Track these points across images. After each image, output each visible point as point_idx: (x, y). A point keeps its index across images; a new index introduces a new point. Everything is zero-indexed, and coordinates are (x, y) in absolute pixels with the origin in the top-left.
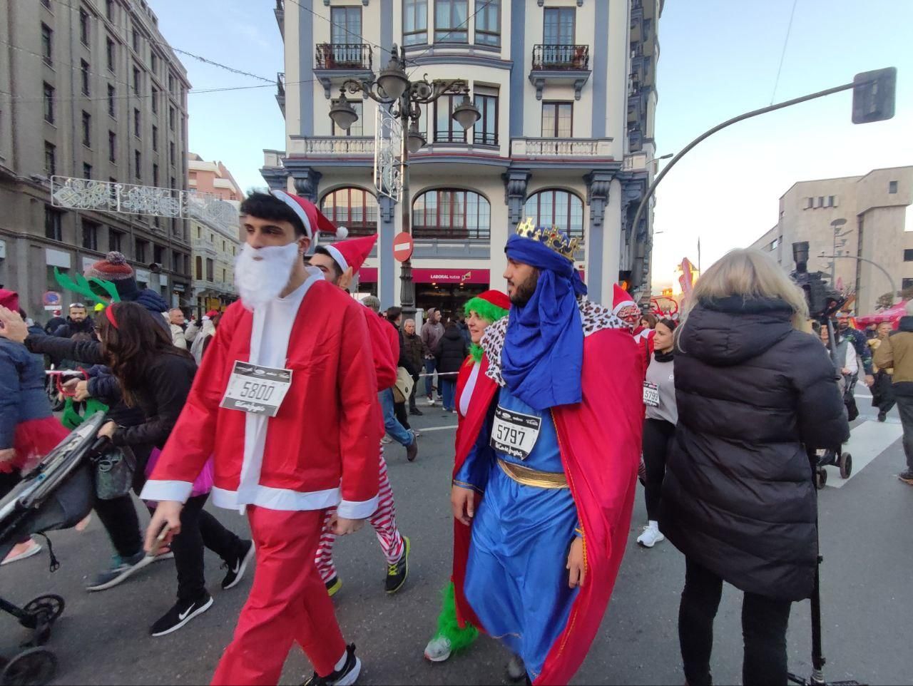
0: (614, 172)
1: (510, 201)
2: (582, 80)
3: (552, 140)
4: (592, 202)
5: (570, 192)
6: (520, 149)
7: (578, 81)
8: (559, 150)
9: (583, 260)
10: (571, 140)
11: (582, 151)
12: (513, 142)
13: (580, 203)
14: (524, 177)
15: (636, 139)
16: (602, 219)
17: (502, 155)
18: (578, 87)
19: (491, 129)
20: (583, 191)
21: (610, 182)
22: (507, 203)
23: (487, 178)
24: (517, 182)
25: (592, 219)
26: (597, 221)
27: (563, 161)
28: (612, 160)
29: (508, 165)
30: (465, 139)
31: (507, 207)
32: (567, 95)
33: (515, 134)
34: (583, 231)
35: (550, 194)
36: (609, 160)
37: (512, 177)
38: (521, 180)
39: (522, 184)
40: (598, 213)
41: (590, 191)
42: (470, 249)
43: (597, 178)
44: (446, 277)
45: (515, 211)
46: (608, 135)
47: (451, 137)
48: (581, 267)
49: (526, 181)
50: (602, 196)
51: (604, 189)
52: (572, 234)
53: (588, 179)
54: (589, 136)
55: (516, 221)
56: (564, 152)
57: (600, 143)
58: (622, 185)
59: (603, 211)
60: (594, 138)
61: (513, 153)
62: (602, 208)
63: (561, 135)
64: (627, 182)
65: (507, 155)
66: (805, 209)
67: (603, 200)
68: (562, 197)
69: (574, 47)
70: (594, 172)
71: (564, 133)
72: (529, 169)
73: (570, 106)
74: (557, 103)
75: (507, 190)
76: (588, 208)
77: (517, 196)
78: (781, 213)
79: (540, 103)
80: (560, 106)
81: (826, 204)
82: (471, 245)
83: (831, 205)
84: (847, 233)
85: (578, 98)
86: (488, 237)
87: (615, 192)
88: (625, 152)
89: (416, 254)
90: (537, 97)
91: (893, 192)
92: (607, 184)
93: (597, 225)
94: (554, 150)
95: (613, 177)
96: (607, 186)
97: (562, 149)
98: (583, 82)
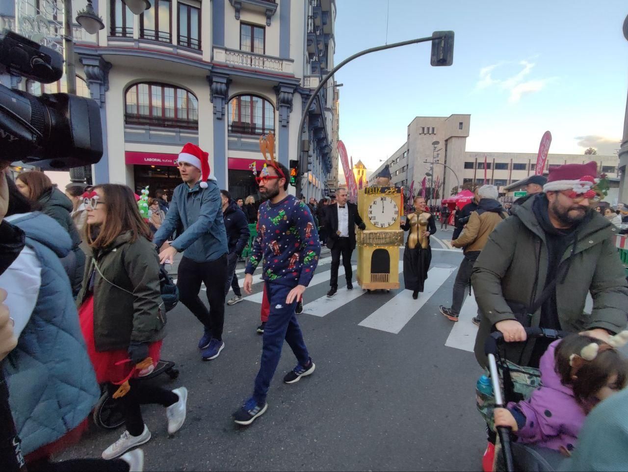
0: (295, 87)
1: (214, 100)
2: (271, 10)
3: (248, 54)
4: (280, 108)
5: (264, 99)
6: (221, 57)
7: (268, 10)
8: (253, 63)
10: (264, 56)
11: (272, 67)
12: (215, 50)
13: (272, 108)
14: (225, 81)
15: (316, 67)
16: (288, 122)
17: (204, 59)
18: (269, 15)
19: (194, 35)
20: (274, 99)
21: (293, 94)
22: (212, 101)
23: (194, 78)
24: (219, 84)
25: (280, 121)
26: (284, 123)
27: (256, 72)
28: (293, 77)
29: (210, 68)
30: (170, 40)
31: (212, 104)
32: (261, 20)
33: (218, 41)
34: (274, 130)
35: (248, 98)
36: (291, 77)
37: (215, 79)
38: (222, 83)
39: (224, 87)
40: (285, 117)
41: (278, 99)
42: (180, 137)
43: (282, 89)
44: (159, 160)
45: (219, 109)
46: (291, 57)
47: (157, 36)
49: (227, 85)
50: (287, 104)
51: (288, 99)
52: (266, 132)
53: (276, 90)
54: (277, 55)
55: (220, 117)
56: (258, 65)
57: (284, 62)
58: (302, 98)
59: (288, 116)
60: (281, 58)
61: (215, 59)
62: (288, 113)
63: (256, 51)
64: (306, 96)
65: (208, 60)
66: (420, 134)
67: (288, 108)
68: (258, 102)
70: (280, 84)
71: (258, 50)
72: (228, 75)
73: (262, 30)
74: (253, 26)
75: (212, 90)
76: (277, 113)
77: (220, 96)
78: (409, 135)
79: (238, 22)
80: (255, 28)
81: (430, 132)
82: (181, 134)
83: (433, 133)
84: (440, 150)
85: (269, 25)
86: (197, 128)
87: (297, 102)
88: (305, 74)
89: (128, 139)
90: (236, 16)
91: (461, 128)
92: (290, 95)
93: (284, 126)
94: (249, 62)
95: (295, 91)
96: (290, 97)
97: (255, 62)
98: (273, 11)
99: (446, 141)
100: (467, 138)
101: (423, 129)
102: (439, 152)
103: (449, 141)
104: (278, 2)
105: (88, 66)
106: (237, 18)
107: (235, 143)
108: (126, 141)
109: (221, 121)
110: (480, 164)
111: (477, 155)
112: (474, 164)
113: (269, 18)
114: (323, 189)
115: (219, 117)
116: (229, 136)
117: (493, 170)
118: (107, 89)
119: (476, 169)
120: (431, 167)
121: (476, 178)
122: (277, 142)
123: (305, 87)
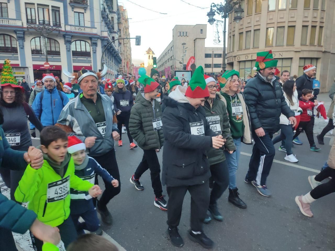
0: (98, 38)
1: (66, 43)
3: (79, 26)
5: (85, 42)
6: (68, 28)
9: (91, 63)
11: (88, 31)
12: (66, 26)
13: (89, 45)
16: (96, 51)
17: (62, 30)
18: (85, 9)
19: (58, 21)
20: (90, 42)
21: (97, 40)
22: (65, 44)
24: (68, 38)
26: (94, 51)
28: (97, 35)
29: (65, 33)
30: (50, 24)
32: (82, 11)
33: (66, 23)
34: (90, 52)
35: (79, 41)
36: (96, 35)
37: (67, 37)
40: (94, 49)
41: (91, 42)
43: (93, 39)
45: (68, 47)
46: (95, 27)
47: (44, 23)
48: (91, 65)
49: (71, 38)
50: (95, 44)
53: (90, 39)
54: (90, 26)
57: (93, 29)
58: (101, 40)
59: (96, 49)
60: (92, 27)
61: (66, 29)
63: (81, 25)
65: (64, 30)
66: (179, 36)
67: (96, 45)
68: (83, 43)
70: (92, 37)
71: (82, 24)
72: (72, 35)
73: (83, 14)
74: (79, 13)
75: (65, 40)
76: (91, 47)
77: (68, 42)
78: (173, 36)
79: (73, 12)
81: (185, 35)
82: (54, 57)
84: (186, 48)
85: (85, 12)
86: (59, 54)
87: (99, 43)
88: (102, 30)
89: (34, 60)
90: (72, 10)
91: (202, 33)
93: (95, 53)
94: (79, 29)
95: (98, 39)
96: (96, 42)
97: (82, 29)
98: (86, 8)
99: (195, 40)
100: (205, 39)
101: (180, 32)
102: (186, 50)
103: (196, 41)
104: (88, 4)
105: (19, 34)
106: (73, 11)
107: (75, 60)
108: (33, 61)
109: (69, 52)
110: (215, 55)
111: (213, 49)
112: (212, 55)
113: (85, 10)
114: (116, 74)
115: (68, 50)
116: (73, 57)
118: (24, 41)
119: (213, 58)
120: (182, 58)
121: (213, 63)
122: (92, 59)
123: (102, 35)
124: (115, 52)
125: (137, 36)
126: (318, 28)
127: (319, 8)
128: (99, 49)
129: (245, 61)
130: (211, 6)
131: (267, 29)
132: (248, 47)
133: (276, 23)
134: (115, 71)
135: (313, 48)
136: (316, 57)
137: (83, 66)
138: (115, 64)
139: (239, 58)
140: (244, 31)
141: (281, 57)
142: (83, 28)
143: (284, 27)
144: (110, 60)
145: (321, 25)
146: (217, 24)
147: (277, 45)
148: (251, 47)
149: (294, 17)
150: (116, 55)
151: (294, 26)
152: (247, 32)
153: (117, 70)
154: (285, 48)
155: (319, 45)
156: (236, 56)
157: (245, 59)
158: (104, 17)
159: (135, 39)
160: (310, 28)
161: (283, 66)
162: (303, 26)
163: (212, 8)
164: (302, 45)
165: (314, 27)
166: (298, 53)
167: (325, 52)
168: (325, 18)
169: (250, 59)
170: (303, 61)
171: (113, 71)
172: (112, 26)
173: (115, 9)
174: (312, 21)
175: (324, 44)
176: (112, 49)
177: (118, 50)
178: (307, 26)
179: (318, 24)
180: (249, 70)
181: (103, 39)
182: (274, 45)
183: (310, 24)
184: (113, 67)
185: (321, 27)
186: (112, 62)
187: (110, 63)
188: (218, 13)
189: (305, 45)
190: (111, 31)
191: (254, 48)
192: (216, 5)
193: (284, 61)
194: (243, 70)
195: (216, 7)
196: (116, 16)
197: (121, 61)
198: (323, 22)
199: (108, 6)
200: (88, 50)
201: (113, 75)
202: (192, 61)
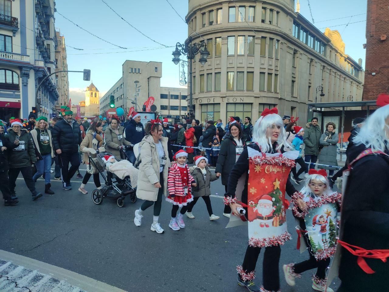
3: (4, 52)
4: (23, 77)
5: (13, 71)
9: (20, 98)
10: (12, 53)
11: (17, 58)
13: (17, 76)
16: (27, 84)
18: (14, 32)
20: (19, 72)
21: (29, 71)
25: (23, 83)
26: (25, 84)
32: (10, 34)
34: (19, 85)
35: (3, 71)
36: (29, 64)
40: (25, 81)
41: (21, 73)
43: (24, 69)
46: (28, 54)
48: (19, 101)
53: (20, 68)
54: (20, 53)
57: (24, 57)
58: (35, 71)
59: (27, 81)
60: (22, 54)
62: (27, 79)
63: (7, 51)
66: (130, 73)
67: (27, 77)
68: (9, 73)
69: (12, 17)
70: (23, 67)
71: (9, 49)
73: (10, 38)
74: (5, 36)
76: (21, 79)
78: (123, 72)
80: (6, 37)
81: (137, 72)
83: (139, 72)
84: (139, 87)
85: (14, 36)
87: (32, 74)
88: (36, 59)
91: (156, 71)
92: (28, 71)
93: (25, 86)
94: (5, 56)
95: (30, 69)
96: (28, 72)
97: (8, 56)
98: (16, 31)
99: (148, 79)
100: (161, 78)
101: (132, 69)
102: (139, 88)
103: (150, 79)
104: (19, 27)
110: (172, 96)
111: (169, 89)
112: (168, 95)
114: (52, 113)
117: (180, 100)
119: (169, 99)
120: (135, 98)
121: (170, 105)
122: (21, 93)
123: (36, 65)
124: (51, 86)
125: (85, 70)
126: (273, 75)
127: (274, 56)
128: (32, 82)
129: (207, 104)
130: (177, 46)
131: (228, 72)
132: (209, 90)
133: (236, 68)
134: (50, 110)
135: (270, 95)
136: (273, 103)
137: (8, 102)
138: (50, 101)
139: (201, 101)
140: (205, 73)
141: (242, 102)
142: (10, 55)
143: (243, 72)
144: (45, 96)
145: (276, 73)
146: (183, 65)
147: (238, 89)
148: (213, 89)
149: (252, 63)
150: (53, 90)
151: (253, 72)
152: (208, 74)
153: (52, 108)
154: (246, 93)
155: (276, 93)
156: (197, 99)
157: (207, 103)
158: (39, 44)
159: (83, 73)
160: (266, 75)
161: (244, 111)
162: (261, 73)
163: (178, 47)
164: (260, 91)
165: (270, 74)
166: (257, 98)
167: (281, 99)
168: (279, 66)
169: (212, 102)
170: (262, 107)
171: (48, 110)
172: (48, 55)
173: (52, 35)
174: (268, 69)
175: (279, 91)
176: (48, 82)
177: (55, 84)
178: (264, 73)
179: (273, 72)
180: (211, 114)
181: (37, 70)
182: (235, 89)
183: (266, 71)
184: (47, 104)
185: (276, 75)
186: (47, 98)
187: (44, 100)
188: (183, 53)
189: (264, 91)
190: (47, 61)
191: (215, 91)
192: (181, 45)
193: (245, 106)
194: (206, 114)
195: (181, 46)
196: (52, 44)
197: (58, 97)
198: (278, 71)
199: (43, 31)
200: (16, 82)
201: (48, 114)
202: (150, 102)
